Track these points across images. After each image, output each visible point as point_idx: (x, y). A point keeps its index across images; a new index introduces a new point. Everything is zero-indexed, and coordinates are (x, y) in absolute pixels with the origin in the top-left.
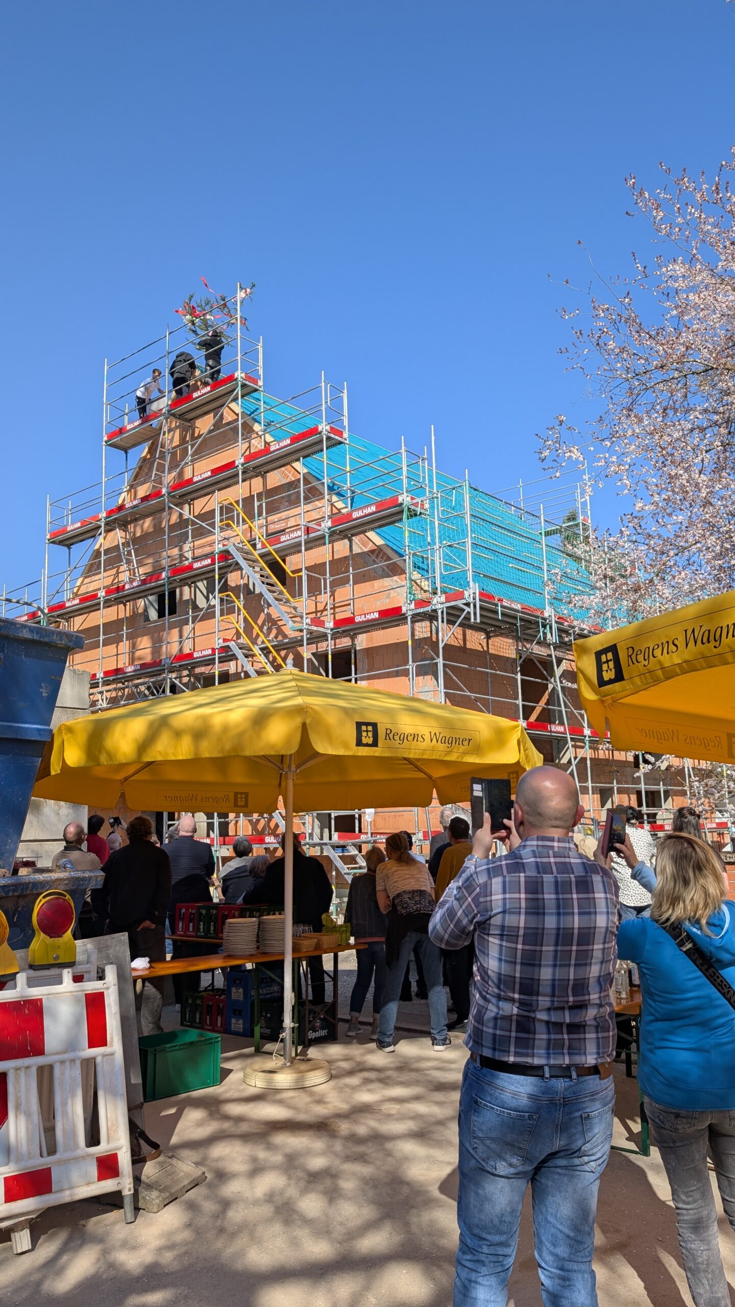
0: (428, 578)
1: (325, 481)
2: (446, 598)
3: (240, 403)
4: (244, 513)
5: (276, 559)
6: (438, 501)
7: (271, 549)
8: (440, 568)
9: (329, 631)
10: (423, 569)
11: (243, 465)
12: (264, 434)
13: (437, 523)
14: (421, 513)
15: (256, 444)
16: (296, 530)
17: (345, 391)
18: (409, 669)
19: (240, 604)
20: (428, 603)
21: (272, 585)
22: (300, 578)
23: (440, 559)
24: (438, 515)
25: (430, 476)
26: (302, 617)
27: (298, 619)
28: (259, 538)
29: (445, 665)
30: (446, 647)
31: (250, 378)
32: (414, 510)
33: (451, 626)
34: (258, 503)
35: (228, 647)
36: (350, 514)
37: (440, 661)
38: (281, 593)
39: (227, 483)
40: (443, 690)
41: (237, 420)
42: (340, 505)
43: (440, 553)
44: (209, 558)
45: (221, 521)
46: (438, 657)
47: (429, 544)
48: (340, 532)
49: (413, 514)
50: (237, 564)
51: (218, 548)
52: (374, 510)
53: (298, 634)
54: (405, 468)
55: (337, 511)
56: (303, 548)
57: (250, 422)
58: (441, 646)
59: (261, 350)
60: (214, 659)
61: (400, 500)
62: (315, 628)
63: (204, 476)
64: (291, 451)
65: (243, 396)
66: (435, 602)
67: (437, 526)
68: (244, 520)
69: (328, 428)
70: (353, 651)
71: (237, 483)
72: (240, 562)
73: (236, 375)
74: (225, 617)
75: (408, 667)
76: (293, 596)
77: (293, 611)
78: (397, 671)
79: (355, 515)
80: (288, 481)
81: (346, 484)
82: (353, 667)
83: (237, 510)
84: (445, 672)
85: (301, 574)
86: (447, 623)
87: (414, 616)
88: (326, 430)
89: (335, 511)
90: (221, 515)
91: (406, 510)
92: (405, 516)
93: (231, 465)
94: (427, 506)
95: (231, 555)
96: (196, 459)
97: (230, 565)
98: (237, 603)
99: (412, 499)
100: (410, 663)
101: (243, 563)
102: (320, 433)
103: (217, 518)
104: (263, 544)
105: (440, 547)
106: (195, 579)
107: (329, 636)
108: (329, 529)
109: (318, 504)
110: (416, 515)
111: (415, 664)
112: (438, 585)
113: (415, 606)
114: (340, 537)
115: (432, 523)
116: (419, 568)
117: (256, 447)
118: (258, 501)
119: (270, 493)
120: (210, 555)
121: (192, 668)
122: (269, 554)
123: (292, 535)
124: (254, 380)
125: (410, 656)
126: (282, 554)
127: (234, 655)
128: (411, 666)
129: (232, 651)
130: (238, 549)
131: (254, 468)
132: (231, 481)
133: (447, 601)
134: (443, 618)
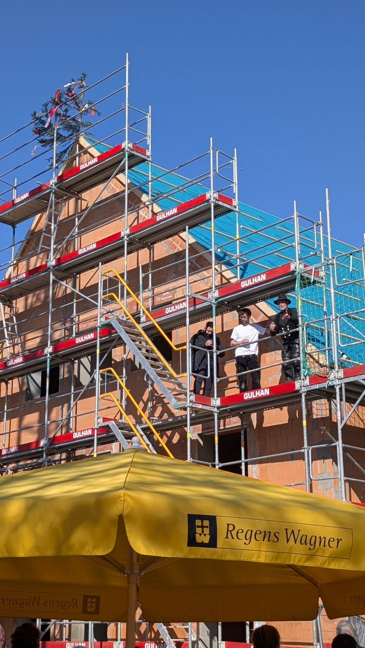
0: (325, 351)
1: (213, 250)
2: (344, 373)
3: (127, 174)
4: (128, 285)
5: (160, 333)
6: (333, 268)
7: (154, 322)
8: (337, 340)
9: (216, 410)
10: (318, 341)
11: (128, 236)
12: (152, 204)
13: (332, 291)
14: (315, 282)
15: (144, 215)
16: (182, 302)
17: (235, 158)
18: (304, 453)
19: (121, 381)
20: (324, 378)
21: (155, 360)
22: (184, 351)
23: (337, 330)
24: (334, 283)
25: (326, 243)
26: (186, 395)
27: (183, 396)
28: (144, 312)
29: (345, 449)
30: (346, 428)
31: (137, 148)
32: (308, 279)
33: (352, 405)
34: (144, 275)
35: (108, 426)
36: (238, 284)
37: (339, 445)
38: (165, 368)
39: (113, 255)
40: (343, 478)
41: (124, 191)
42: (228, 274)
43: (336, 324)
44: (92, 332)
45: (104, 293)
46: (337, 440)
47: (325, 313)
48: (229, 302)
49: (305, 282)
50: (120, 338)
51: (101, 321)
52: (265, 278)
53: (182, 413)
54: (297, 235)
55: (226, 281)
56: (188, 320)
57: (137, 193)
58: (340, 427)
59: (149, 120)
60: (93, 440)
61: (292, 267)
62: (200, 406)
63: (89, 248)
64: (178, 220)
65: (130, 168)
66: (332, 377)
67: (333, 295)
68: (128, 294)
69: (216, 195)
70: (242, 432)
71: (123, 255)
72: (122, 336)
73: (123, 146)
74: (106, 394)
75: (303, 451)
76: (178, 373)
77: (177, 388)
78: (292, 455)
79: (244, 284)
80: (176, 251)
81: (236, 253)
82: (243, 449)
83: (121, 283)
84: (344, 456)
85: (184, 347)
86: (346, 401)
87: (309, 393)
88: (214, 198)
89: (224, 281)
90: (105, 288)
91: (298, 277)
92: (297, 285)
93: (117, 236)
94: (322, 274)
95: (114, 329)
96: (84, 231)
97: (113, 340)
98: (119, 380)
99: (305, 266)
100: (306, 446)
101: (125, 337)
102: (208, 201)
103: (100, 290)
104: (147, 317)
105: (337, 317)
106: (78, 355)
107: (216, 415)
108: (216, 300)
109: (205, 273)
110: (309, 283)
111: (311, 448)
112: (335, 359)
113: (310, 382)
114: (229, 308)
115: (328, 292)
116: (313, 340)
117: (144, 218)
118: (143, 272)
119: (155, 264)
120: (93, 330)
121: (72, 450)
122: (152, 327)
123: (178, 307)
124: (142, 150)
125: (305, 438)
126: (166, 327)
127: (114, 436)
128: (307, 450)
129: (112, 432)
130: (121, 322)
131: (140, 239)
132: (117, 253)
133: (346, 375)
134: (341, 395)
